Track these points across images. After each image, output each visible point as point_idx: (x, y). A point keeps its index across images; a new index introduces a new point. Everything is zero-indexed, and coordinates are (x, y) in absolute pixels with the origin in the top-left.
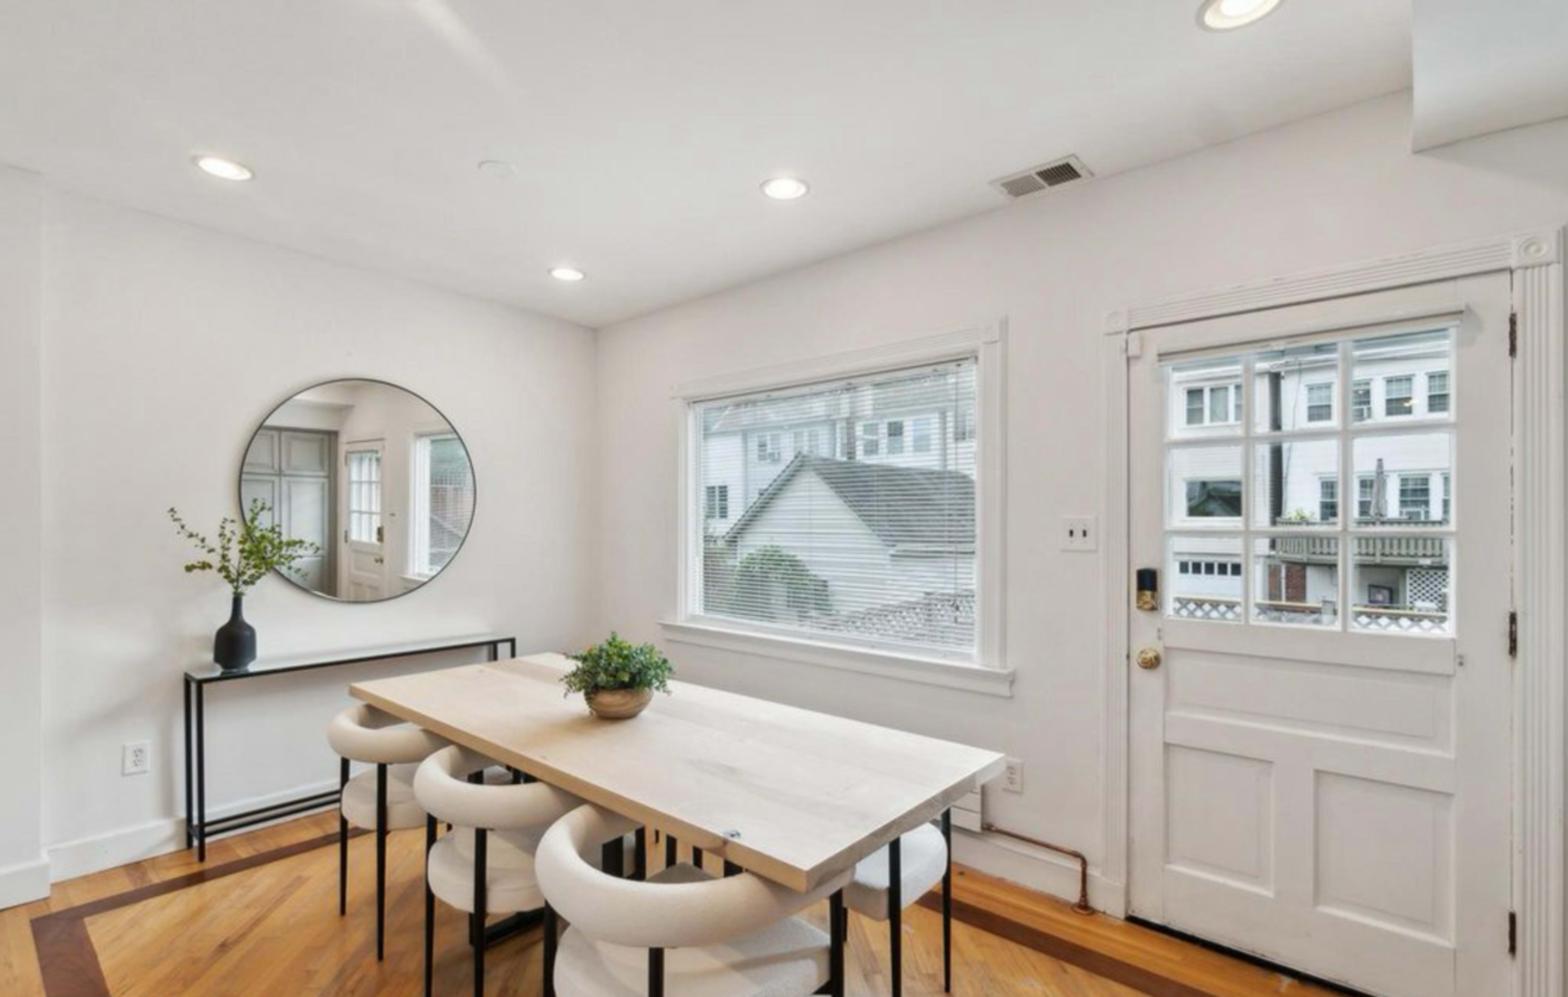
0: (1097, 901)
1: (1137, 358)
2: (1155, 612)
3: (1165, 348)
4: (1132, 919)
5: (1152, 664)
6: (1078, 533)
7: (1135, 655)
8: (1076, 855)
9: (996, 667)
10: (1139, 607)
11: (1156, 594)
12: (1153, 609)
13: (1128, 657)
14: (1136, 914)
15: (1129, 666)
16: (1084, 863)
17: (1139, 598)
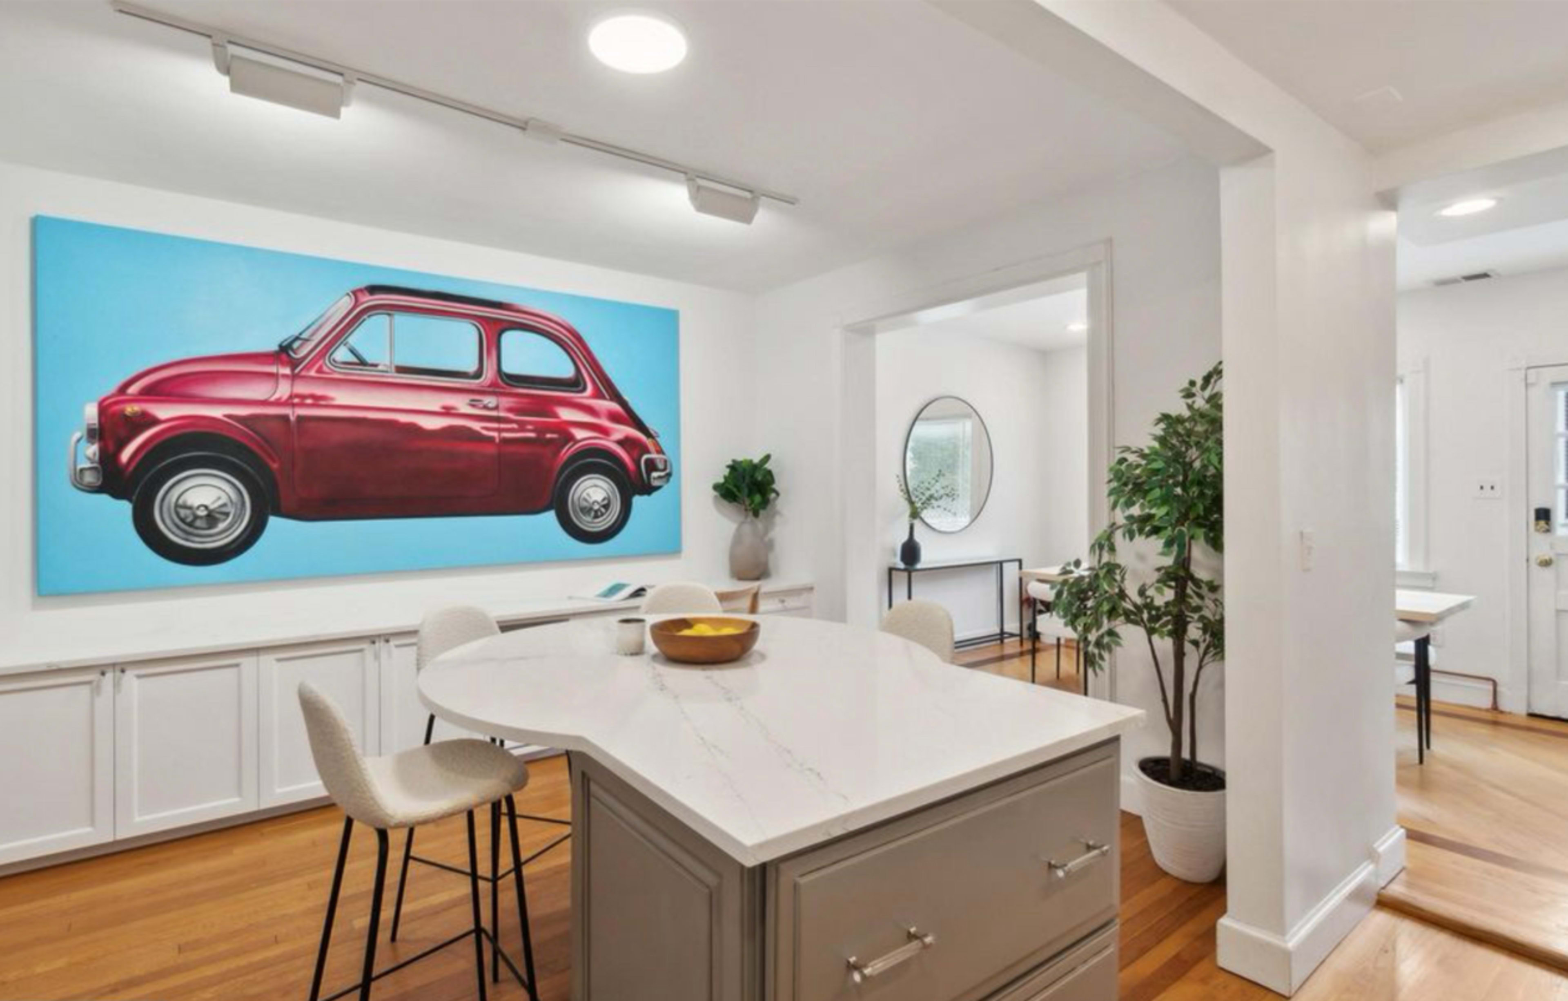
0: (1505, 704)
1: (1533, 384)
2: (1548, 534)
3: (1556, 379)
4: (1532, 715)
5: (1546, 563)
6: (1487, 488)
7: (1533, 557)
8: (1488, 679)
9: (1420, 568)
10: (1537, 530)
11: (1550, 523)
12: (1548, 531)
13: (1528, 560)
14: (1537, 711)
15: (1528, 567)
16: (1495, 684)
17: (1537, 525)
